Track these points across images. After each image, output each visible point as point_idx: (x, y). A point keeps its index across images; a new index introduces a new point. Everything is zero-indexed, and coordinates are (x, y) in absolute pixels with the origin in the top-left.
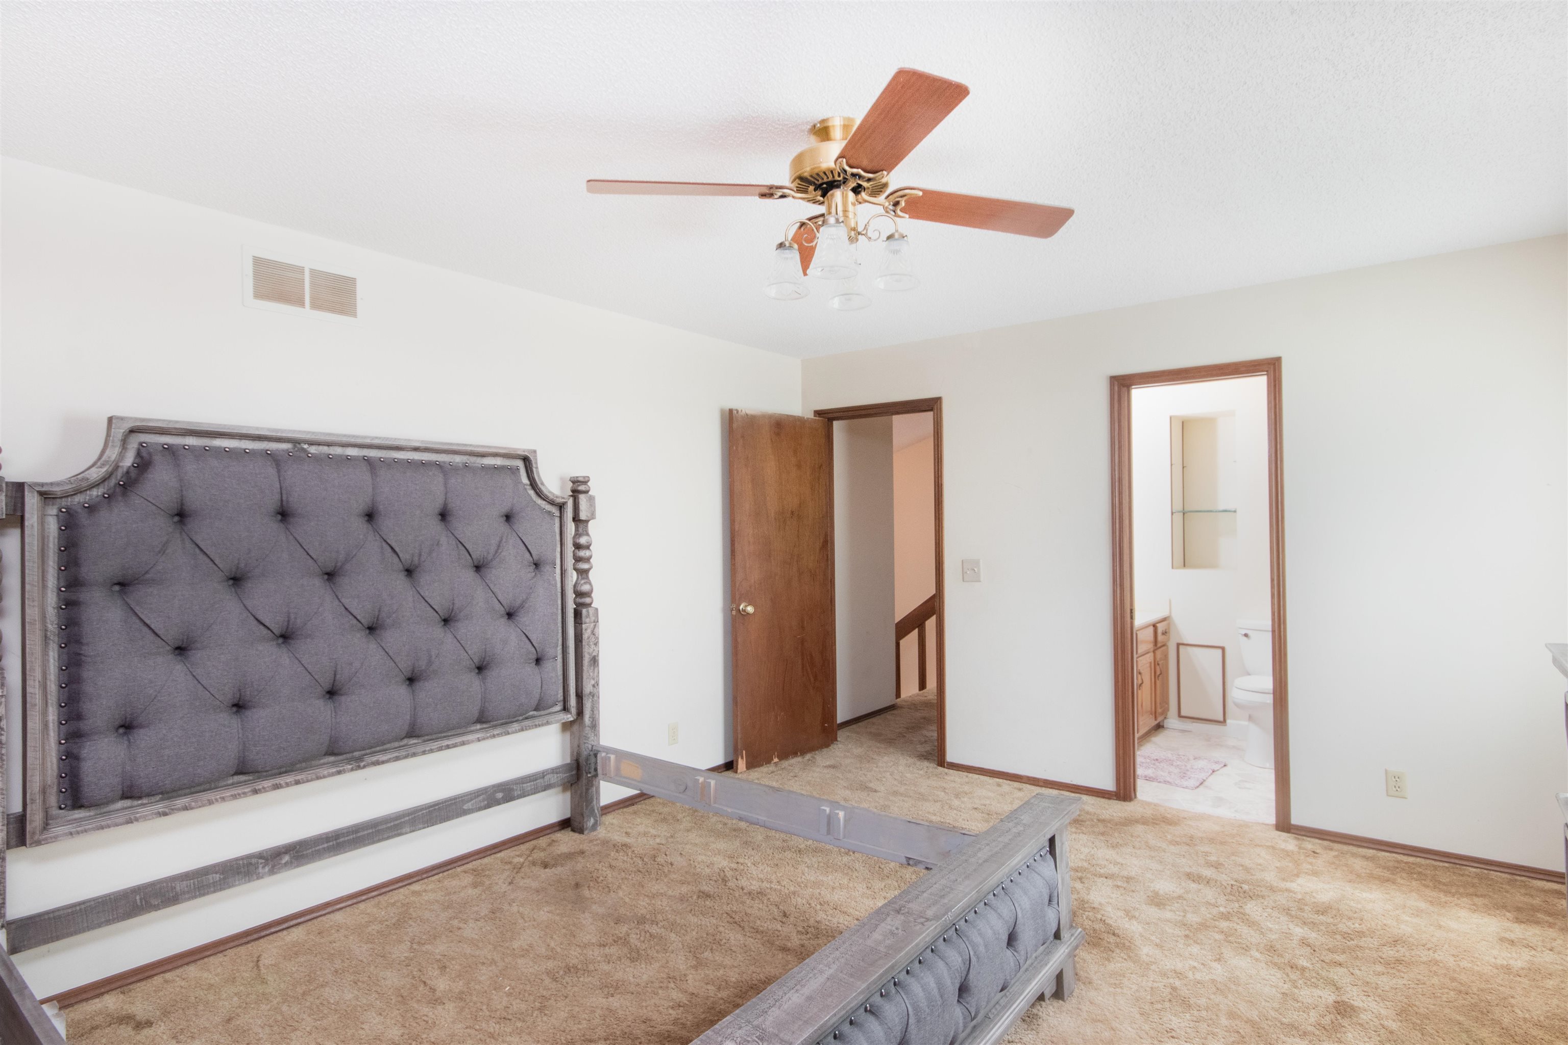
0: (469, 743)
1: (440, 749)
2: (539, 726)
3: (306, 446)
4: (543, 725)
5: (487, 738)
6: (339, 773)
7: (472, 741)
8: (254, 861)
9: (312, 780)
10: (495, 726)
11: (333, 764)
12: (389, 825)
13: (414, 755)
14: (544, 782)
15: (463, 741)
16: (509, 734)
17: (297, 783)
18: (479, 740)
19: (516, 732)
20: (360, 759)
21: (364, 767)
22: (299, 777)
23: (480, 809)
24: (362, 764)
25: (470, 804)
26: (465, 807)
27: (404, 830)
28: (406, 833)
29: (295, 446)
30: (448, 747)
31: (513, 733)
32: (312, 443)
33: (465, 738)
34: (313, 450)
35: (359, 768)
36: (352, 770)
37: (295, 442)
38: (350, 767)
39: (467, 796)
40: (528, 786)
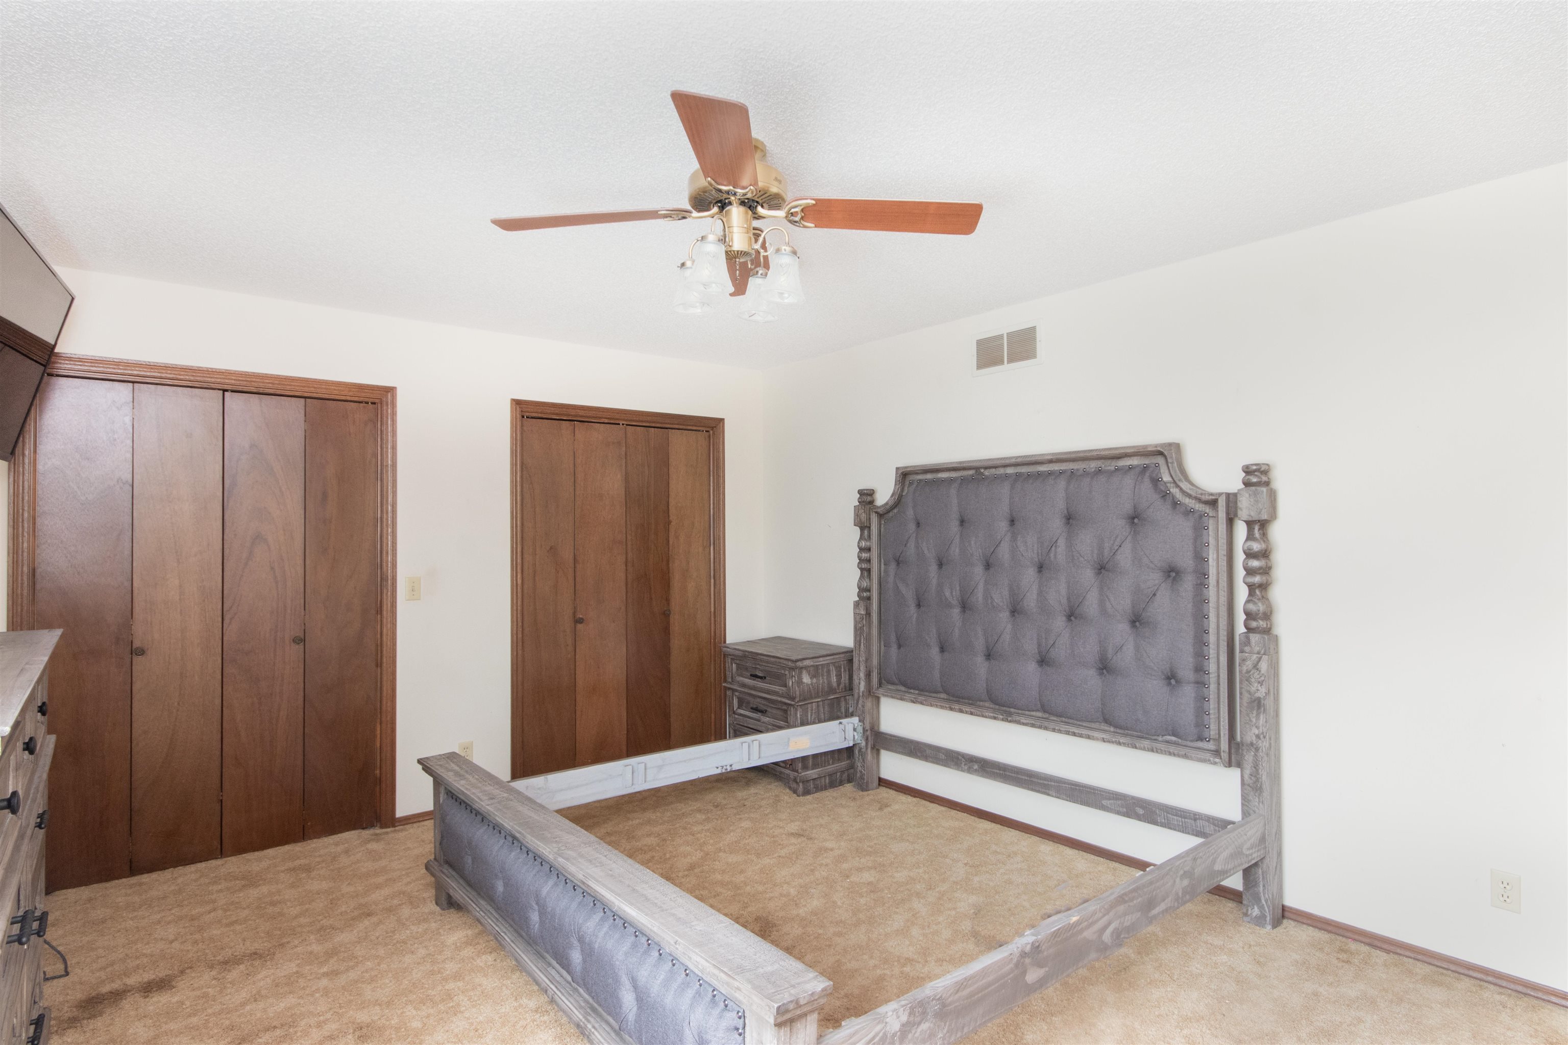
0: (1094, 739)
1: (1068, 733)
2: (1174, 755)
3: (982, 471)
4: (1179, 756)
5: (1113, 742)
6: (995, 718)
7: (1097, 739)
8: (960, 757)
9: (979, 716)
10: (1126, 735)
11: (994, 710)
12: (1039, 781)
13: (1046, 728)
14: (1196, 826)
15: (1089, 735)
16: (1136, 748)
17: (972, 714)
18: (1104, 740)
19: (1144, 749)
20: (1010, 714)
21: (1010, 722)
22: (973, 710)
23: (1118, 813)
24: (1009, 719)
25: (1109, 802)
26: (1104, 802)
27: (1051, 793)
28: (1053, 796)
29: (976, 471)
30: (1074, 734)
31: (1141, 749)
32: (986, 468)
33: (1091, 733)
34: (987, 473)
35: (1007, 720)
36: (1003, 720)
37: (977, 469)
38: (1001, 717)
39: (1106, 792)
40: (1175, 820)
